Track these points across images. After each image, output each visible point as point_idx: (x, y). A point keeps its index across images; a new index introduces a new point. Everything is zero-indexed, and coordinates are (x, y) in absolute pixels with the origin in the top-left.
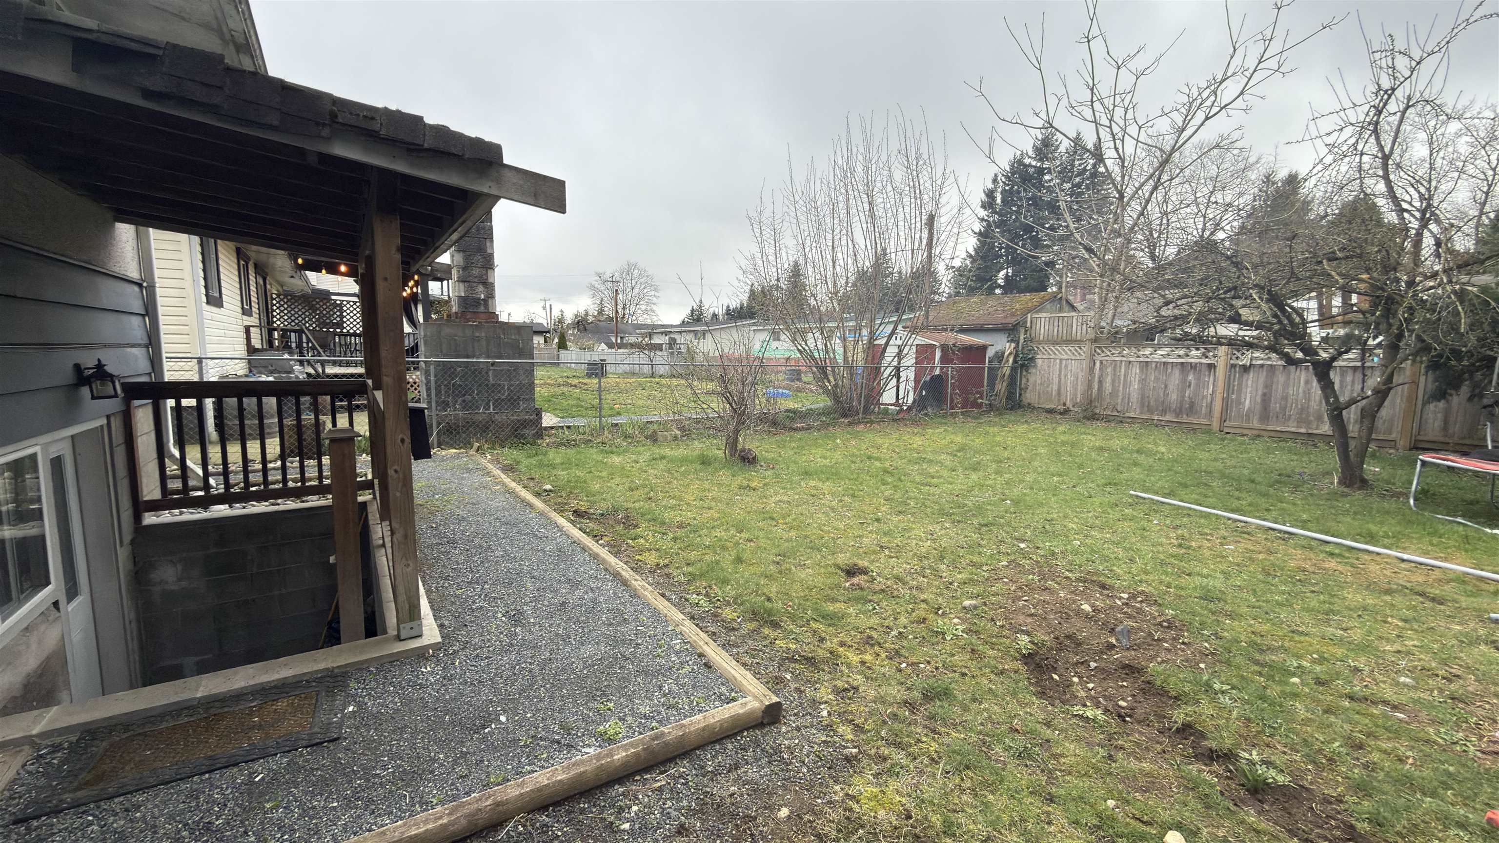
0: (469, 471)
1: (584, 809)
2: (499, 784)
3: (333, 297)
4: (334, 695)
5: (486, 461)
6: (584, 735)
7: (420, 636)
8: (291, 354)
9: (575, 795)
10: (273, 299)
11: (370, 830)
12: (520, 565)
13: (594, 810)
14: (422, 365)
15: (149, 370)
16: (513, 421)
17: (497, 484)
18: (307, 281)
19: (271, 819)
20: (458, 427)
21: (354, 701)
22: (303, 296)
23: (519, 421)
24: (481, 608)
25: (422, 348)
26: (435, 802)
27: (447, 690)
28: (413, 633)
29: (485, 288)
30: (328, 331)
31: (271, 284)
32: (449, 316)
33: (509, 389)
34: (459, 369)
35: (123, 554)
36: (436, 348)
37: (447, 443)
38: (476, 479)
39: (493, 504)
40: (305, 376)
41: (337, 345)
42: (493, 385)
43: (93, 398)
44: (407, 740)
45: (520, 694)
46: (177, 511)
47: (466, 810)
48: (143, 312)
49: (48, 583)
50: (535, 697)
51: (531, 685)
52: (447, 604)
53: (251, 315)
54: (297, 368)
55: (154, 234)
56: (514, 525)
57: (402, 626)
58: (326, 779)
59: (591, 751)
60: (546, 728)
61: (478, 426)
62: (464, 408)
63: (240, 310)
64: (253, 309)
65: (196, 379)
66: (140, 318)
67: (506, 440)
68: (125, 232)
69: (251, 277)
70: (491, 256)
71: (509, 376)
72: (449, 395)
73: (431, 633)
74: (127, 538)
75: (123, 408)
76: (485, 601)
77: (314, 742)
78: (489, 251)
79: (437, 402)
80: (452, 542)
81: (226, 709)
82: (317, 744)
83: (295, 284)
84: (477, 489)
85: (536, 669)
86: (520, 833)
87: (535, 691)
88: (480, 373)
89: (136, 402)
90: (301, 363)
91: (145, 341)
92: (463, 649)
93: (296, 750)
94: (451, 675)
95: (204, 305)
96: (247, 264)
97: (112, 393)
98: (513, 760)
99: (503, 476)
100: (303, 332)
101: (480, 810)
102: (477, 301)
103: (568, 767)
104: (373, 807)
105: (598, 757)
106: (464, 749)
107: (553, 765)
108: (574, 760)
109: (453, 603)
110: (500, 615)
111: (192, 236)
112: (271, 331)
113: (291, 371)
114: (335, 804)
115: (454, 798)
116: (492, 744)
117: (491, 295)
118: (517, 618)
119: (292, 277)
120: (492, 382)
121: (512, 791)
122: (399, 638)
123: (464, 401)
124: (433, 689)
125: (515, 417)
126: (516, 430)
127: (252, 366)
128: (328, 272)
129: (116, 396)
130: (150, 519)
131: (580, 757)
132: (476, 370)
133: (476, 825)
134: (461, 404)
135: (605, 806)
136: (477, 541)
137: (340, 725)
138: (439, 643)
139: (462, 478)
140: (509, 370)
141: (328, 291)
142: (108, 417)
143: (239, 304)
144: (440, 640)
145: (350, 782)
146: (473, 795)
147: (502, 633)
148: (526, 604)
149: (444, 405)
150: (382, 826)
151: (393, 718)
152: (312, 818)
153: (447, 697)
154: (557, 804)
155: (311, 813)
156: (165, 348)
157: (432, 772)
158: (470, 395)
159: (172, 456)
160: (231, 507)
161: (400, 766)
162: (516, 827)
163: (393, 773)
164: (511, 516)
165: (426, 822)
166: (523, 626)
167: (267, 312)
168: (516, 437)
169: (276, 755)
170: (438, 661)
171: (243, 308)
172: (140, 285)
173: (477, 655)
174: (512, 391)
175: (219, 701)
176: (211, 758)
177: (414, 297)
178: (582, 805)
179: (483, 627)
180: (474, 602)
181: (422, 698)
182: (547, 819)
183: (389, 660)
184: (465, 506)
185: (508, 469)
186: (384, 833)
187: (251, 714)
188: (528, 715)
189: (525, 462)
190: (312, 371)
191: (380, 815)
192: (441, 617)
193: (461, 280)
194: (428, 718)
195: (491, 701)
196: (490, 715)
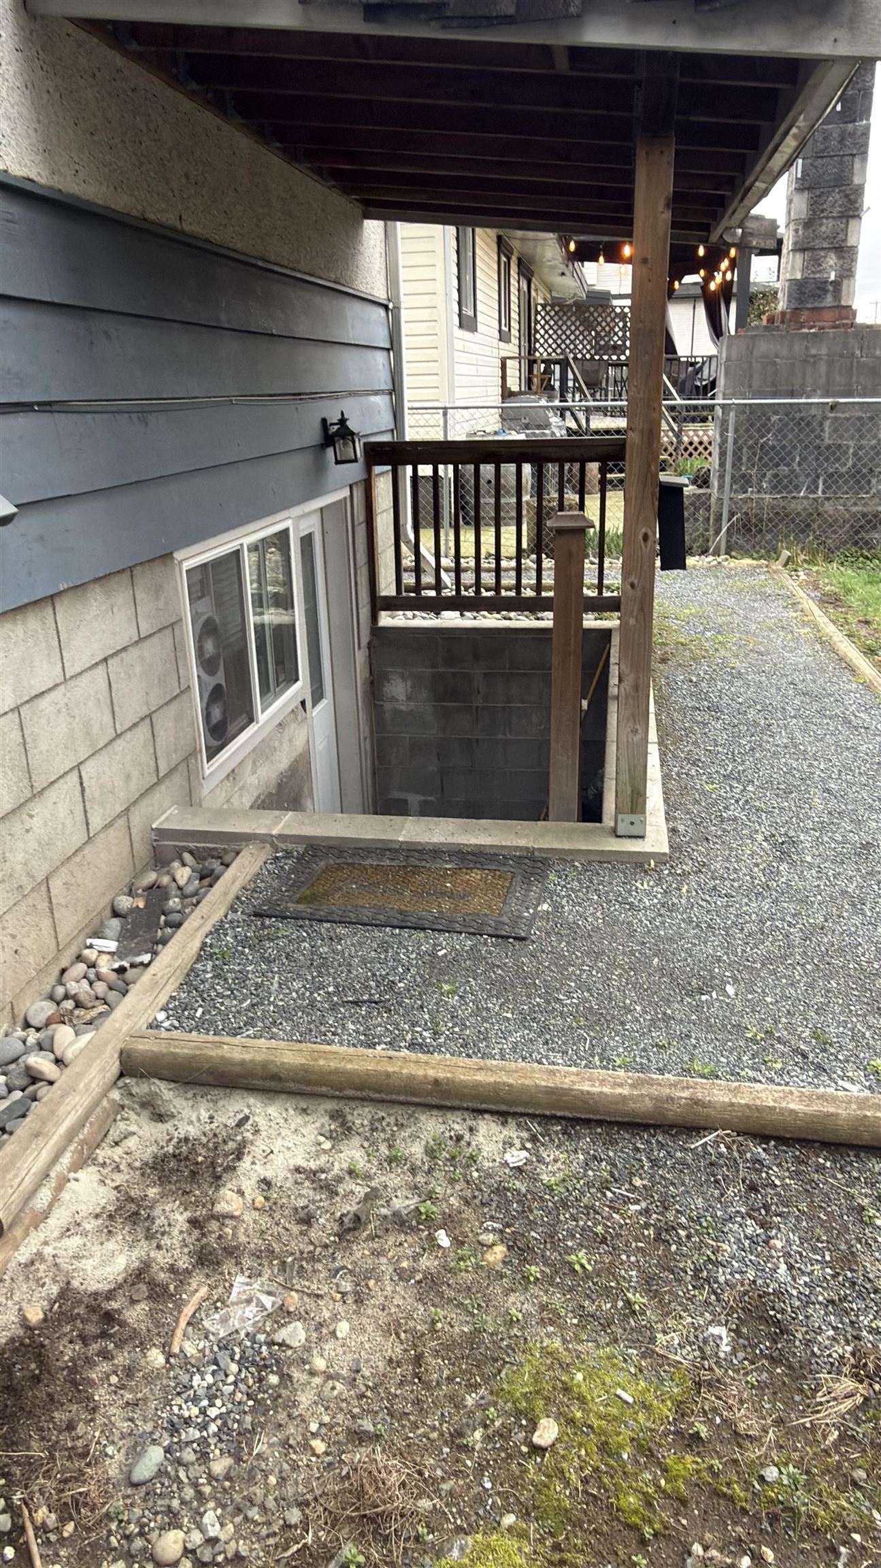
0: (765, 597)
1: (824, 1168)
2: (703, 1076)
3: (615, 302)
4: (530, 884)
5: (795, 584)
6: (847, 1061)
7: (642, 837)
8: (551, 398)
9: (814, 1141)
10: (537, 313)
11: (540, 1063)
12: (810, 765)
13: (839, 1176)
14: (719, 411)
15: (392, 426)
16: (854, 515)
17: (804, 624)
18: (581, 280)
19: (446, 1003)
20: (761, 520)
21: (551, 898)
22: (576, 304)
23: (864, 515)
24: (735, 819)
25: (721, 383)
26: (618, 1062)
27: (663, 923)
28: (634, 831)
29: (840, 258)
30: (601, 359)
31: (536, 290)
32: (771, 320)
33: (855, 454)
34: (774, 418)
35: (361, 657)
36: (743, 381)
37: (742, 547)
38: (775, 611)
39: (792, 658)
40: (564, 432)
41: (611, 381)
42: (828, 447)
43: (337, 462)
44: (599, 970)
45: (763, 965)
46: (410, 614)
47: (654, 1091)
48: (387, 346)
49: (297, 680)
50: (785, 976)
51: (785, 957)
52: (687, 800)
53: (509, 341)
54: (555, 420)
55: (404, 229)
56: (817, 698)
57: (620, 817)
58: (505, 981)
59: (854, 1089)
60: (790, 1027)
61: (793, 521)
62: (775, 487)
63: (497, 335)
64: (513, 331)
65: (439, 437)
66: (385, 353)
67: (838, 548)
68: (373, 229)
69: (512, 281)
70: (859, 191)
71: (859, 430)
72: (753, 466)
73: (656, 839)
74: (365, 640)
75: (365, 476)
76: (743, 809)
77: (499, 933)
78: (856, 181)
79: (733, 476)
80: (714, 709)
81: (423, 864)
82: (502, 937)
83: (567, 286)
84: (772, 630)
85: (797, 937)
86: (721, 1155)
87: (787, 968)
88: (808, 424)
89: (378, 469)
90: (562, 412)
91: (389, 386)
92: (696, 873)
93: (481, 935)
94: (673, 904)
95: (456, 329)
96: (509, 259)
97: (353, 457)
98: (731, 1053)
99: (817, 612)
100: (568, 364)
101: (672, 1099)
102: (822, 287)
103: (810, 1097)
104: (548, 1037)
105: (862, 1104)
106: (669, 1012)
107: (787, 1084)
108: (822, 1090)
109: (697, 802)
110: (760, 838)
111: (447, 227)
112: (532, 363)
113: (547, 426)
114: (509, 1015)
115: (643, 1069)
116: (707, 1019)
117: (847, 273)
118: (785, 849)
119: (563, 274)
120: (827, 441)
121: (719, 1094)
122: (614, 833)
123: (776, 476)
124: (645, 915)
125: (860, 508)
126: (857, 533)
127: (507, 417)
128: (607, 261)
129: (355, 460)
130: (387, 620)
131: (832, 1090)
132: (802, 419)
133: (664, 1115)
134: (770, 481)
135: (858, 1179)
136: (751, 714)
137: (530, 923)
138: (664, 854)
139: (753, 609)
140: (860, 419)
141: (608, 293)
142: (351, 487)
143: (497, 326)
144: (666, 850)
145: (529, 996)
146: (667, 1075)
147: (757, 865)
148: (806, 831)
149: (743, 481)
150: (553, 1063)
151: (590, 936)
152: (485, 1020)
153: (662, 933)
154: (782, 1140)
155: (484, 1014)
156: (408, 395)
157: (623, 1024)
158: (788, 465)
159: (408, 542)
160: (462, 615)
161: (587, 1000)
162: (716, 1143)
163: (577, 1005)
164: (815, 682)
165: (603, 1082)
166: (793, 864)
167: (529, 334)
168: (856, 543)
169: (461, 933)
170: (660, 879)
171: (500, 331)
172: (386, 307)
173: (714, 888)
174: (859, 459)
175: (418, 851)
176: (401, 912)
177: (726, 291)
178: (821, 1161)
179: (731, 849)
180: (726, 808)
181: (630, 924)
182: (764, 1155)
183: (598, 858)
184: (746, 655)
185: (831, 601)
186: (553, 1072)
187: (445, 876)
188: (769, 999)
189: (862, 590)
190: (573, 425)
191: (553, 1050)
192: (675, 818)
193: (800, 248)
194: (632, 953)
195: (719, 960)
196: (713, 978)
